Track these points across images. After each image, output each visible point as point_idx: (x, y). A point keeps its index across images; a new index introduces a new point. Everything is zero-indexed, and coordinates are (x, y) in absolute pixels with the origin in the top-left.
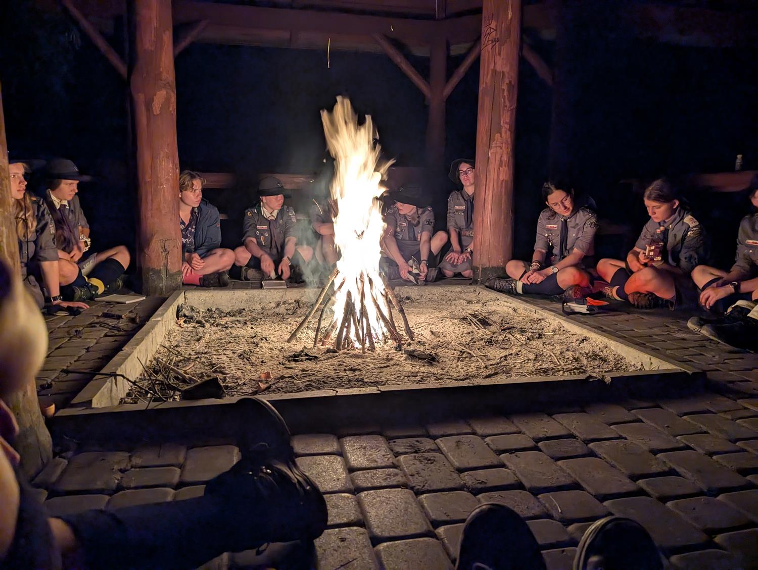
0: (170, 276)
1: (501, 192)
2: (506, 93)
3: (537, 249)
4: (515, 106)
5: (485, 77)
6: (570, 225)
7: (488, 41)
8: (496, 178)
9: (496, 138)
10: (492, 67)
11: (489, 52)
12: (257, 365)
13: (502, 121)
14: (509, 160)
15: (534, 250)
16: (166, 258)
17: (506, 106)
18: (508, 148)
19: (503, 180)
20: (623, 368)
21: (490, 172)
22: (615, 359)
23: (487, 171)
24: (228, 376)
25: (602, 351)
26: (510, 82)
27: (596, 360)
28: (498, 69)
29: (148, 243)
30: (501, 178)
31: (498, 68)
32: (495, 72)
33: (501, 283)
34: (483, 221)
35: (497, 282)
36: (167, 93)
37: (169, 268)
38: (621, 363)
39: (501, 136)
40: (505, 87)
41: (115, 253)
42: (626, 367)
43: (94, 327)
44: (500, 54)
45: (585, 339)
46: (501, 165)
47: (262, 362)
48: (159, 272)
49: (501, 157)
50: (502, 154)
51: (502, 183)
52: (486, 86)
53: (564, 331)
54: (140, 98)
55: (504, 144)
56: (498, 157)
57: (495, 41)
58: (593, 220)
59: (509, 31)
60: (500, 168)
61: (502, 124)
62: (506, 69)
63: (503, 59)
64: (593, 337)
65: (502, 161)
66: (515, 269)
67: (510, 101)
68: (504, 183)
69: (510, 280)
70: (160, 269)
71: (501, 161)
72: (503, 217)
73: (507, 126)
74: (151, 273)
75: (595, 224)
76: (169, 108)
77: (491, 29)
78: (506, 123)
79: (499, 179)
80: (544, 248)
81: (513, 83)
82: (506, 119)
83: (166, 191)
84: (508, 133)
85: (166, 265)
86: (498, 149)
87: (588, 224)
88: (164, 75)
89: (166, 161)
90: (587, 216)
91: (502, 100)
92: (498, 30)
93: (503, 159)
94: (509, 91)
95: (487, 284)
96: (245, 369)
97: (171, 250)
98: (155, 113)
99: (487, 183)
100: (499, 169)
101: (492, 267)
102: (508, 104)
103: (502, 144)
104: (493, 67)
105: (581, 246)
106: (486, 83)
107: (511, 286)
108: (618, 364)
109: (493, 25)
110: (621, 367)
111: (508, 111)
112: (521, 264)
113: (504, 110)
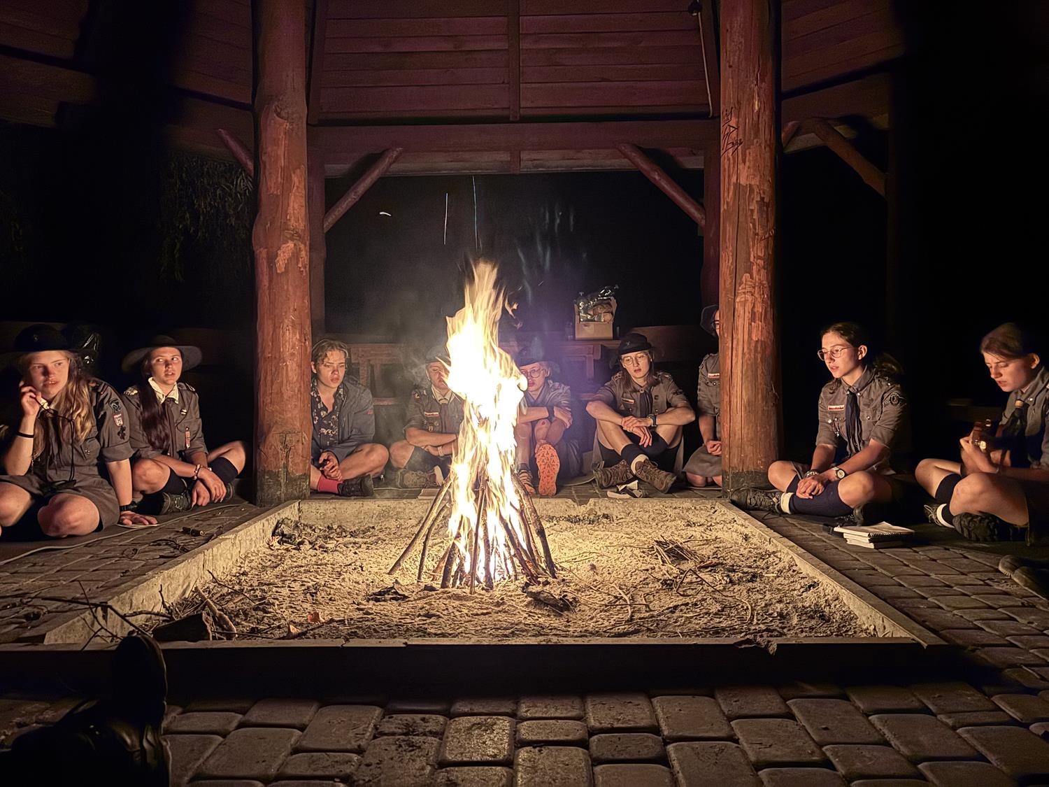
0: (291, 481)
1: (756, 358)
2: (755, 216)
3: (820, 444)
4: (772, 232)
5: (726, 194)
6: (861, 403)
7: (728, 144)
8: (746, 337)
9: (744, 280)
10: (734, 179)
11: (729, 159)
12: (320, 604)
13: (752, 256)
14: (766, 312)
15: (816, 446)
16: (287, 457)
17: (758, 234)
18: (763, 294)
19: (757, 341)
20: (850, 633)
21: (737, 329)
22: (842, 619)
23: (734, 329)
24: (269, 615)
25: (829, 605)
26: (762, 199)
27: (814, 618)
28: (742, 183)
29: (265, 435)
30: (755, 338)
31: (743, 181)
32: (737, 185)
33: (756, 497)
34: (730, 402)
35: (751, 494)
36: (295, 245)
37: (290, 470)
38: (849, 625)
39: (752, 277)
40: (754, 206)
41: (227, 450)
42: (855, 632)
43: (159, 545)
44: (744, 162)
45: (814, 585)
46: (753, 319)
47: (330, 599)
48: (277, 475)
49: (754, 307)
50: (754, 303)
51: (756, 347)
52: (727, 206)
53: (794, 571)
54: (262, 253)
55: (756, 288)
56: (749, 307)
57: (736, 143)
58: (895, 393)
59: (756, 127)
60: (753, 323)
61: (752, 259)
62: (755, 182)
63: (749, 168)
64: (824, 582)
65: (755, 313)
66: (780, 475)
67: (763, 227)
68: (759, 345)
69: (771, 493)
70: (278, 472)
71: (753, 313)
72: (760, 396)
73: (761, 262)
74: (267, 477)
75: (899, 400)
76: (297, 263)
77: (731, 126)
78: (759, 258)
79: (751, 339)
80: (828, 441)
81: (766, 200)
82: (758, 252)
83: (289, 369)
84: (763, 272)
85: (286, 466)
86: (749, 297)
87: (887, 401)
88: (292, 223)
89: (291, 331)
90: (885, 388)
91: (751, 225)
92: (740, 129)
93: (756, 310)
94: (760, 210)
95: (735, 498)
96: (298, 608)
97: (294, 446)
98: (278, 271)
99: (734, 346)
100: (750, 324)
101: (748, 472)
102: (760, 232)
103: (754, 288)
104: (735, 181)
105: (879, 435)
106: (728, 203)
107: (773, 501)
108: (843, 626)
109: (733, 122)
110: (847, 631)
111: (761, 240)
112: (790, 466)
113: (753, 240)
